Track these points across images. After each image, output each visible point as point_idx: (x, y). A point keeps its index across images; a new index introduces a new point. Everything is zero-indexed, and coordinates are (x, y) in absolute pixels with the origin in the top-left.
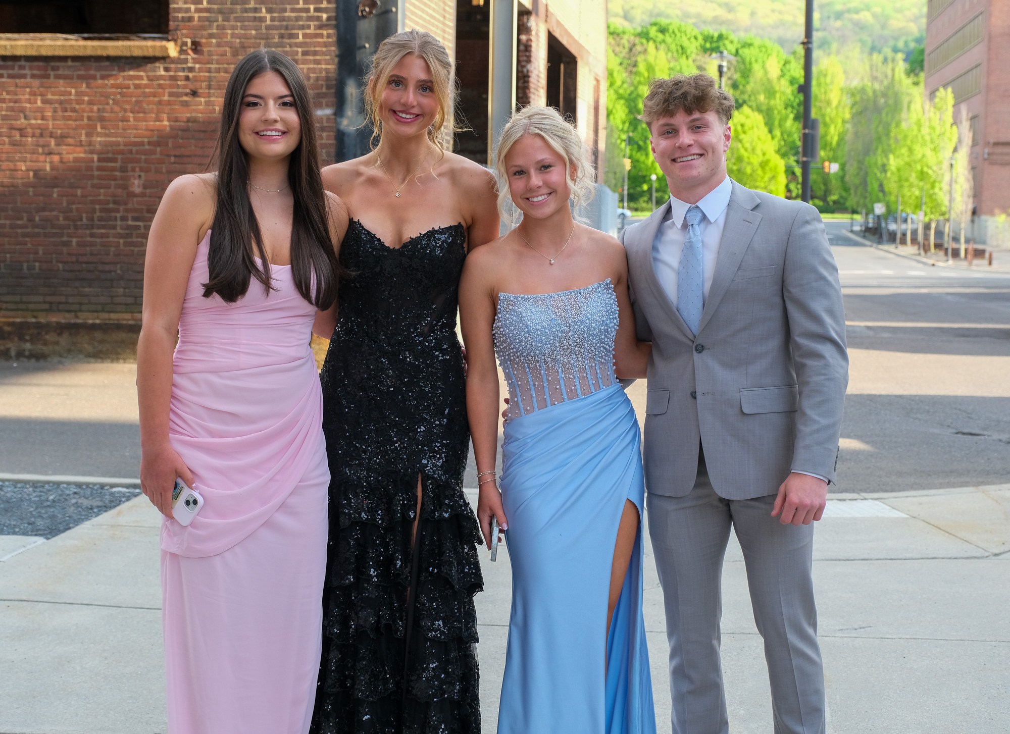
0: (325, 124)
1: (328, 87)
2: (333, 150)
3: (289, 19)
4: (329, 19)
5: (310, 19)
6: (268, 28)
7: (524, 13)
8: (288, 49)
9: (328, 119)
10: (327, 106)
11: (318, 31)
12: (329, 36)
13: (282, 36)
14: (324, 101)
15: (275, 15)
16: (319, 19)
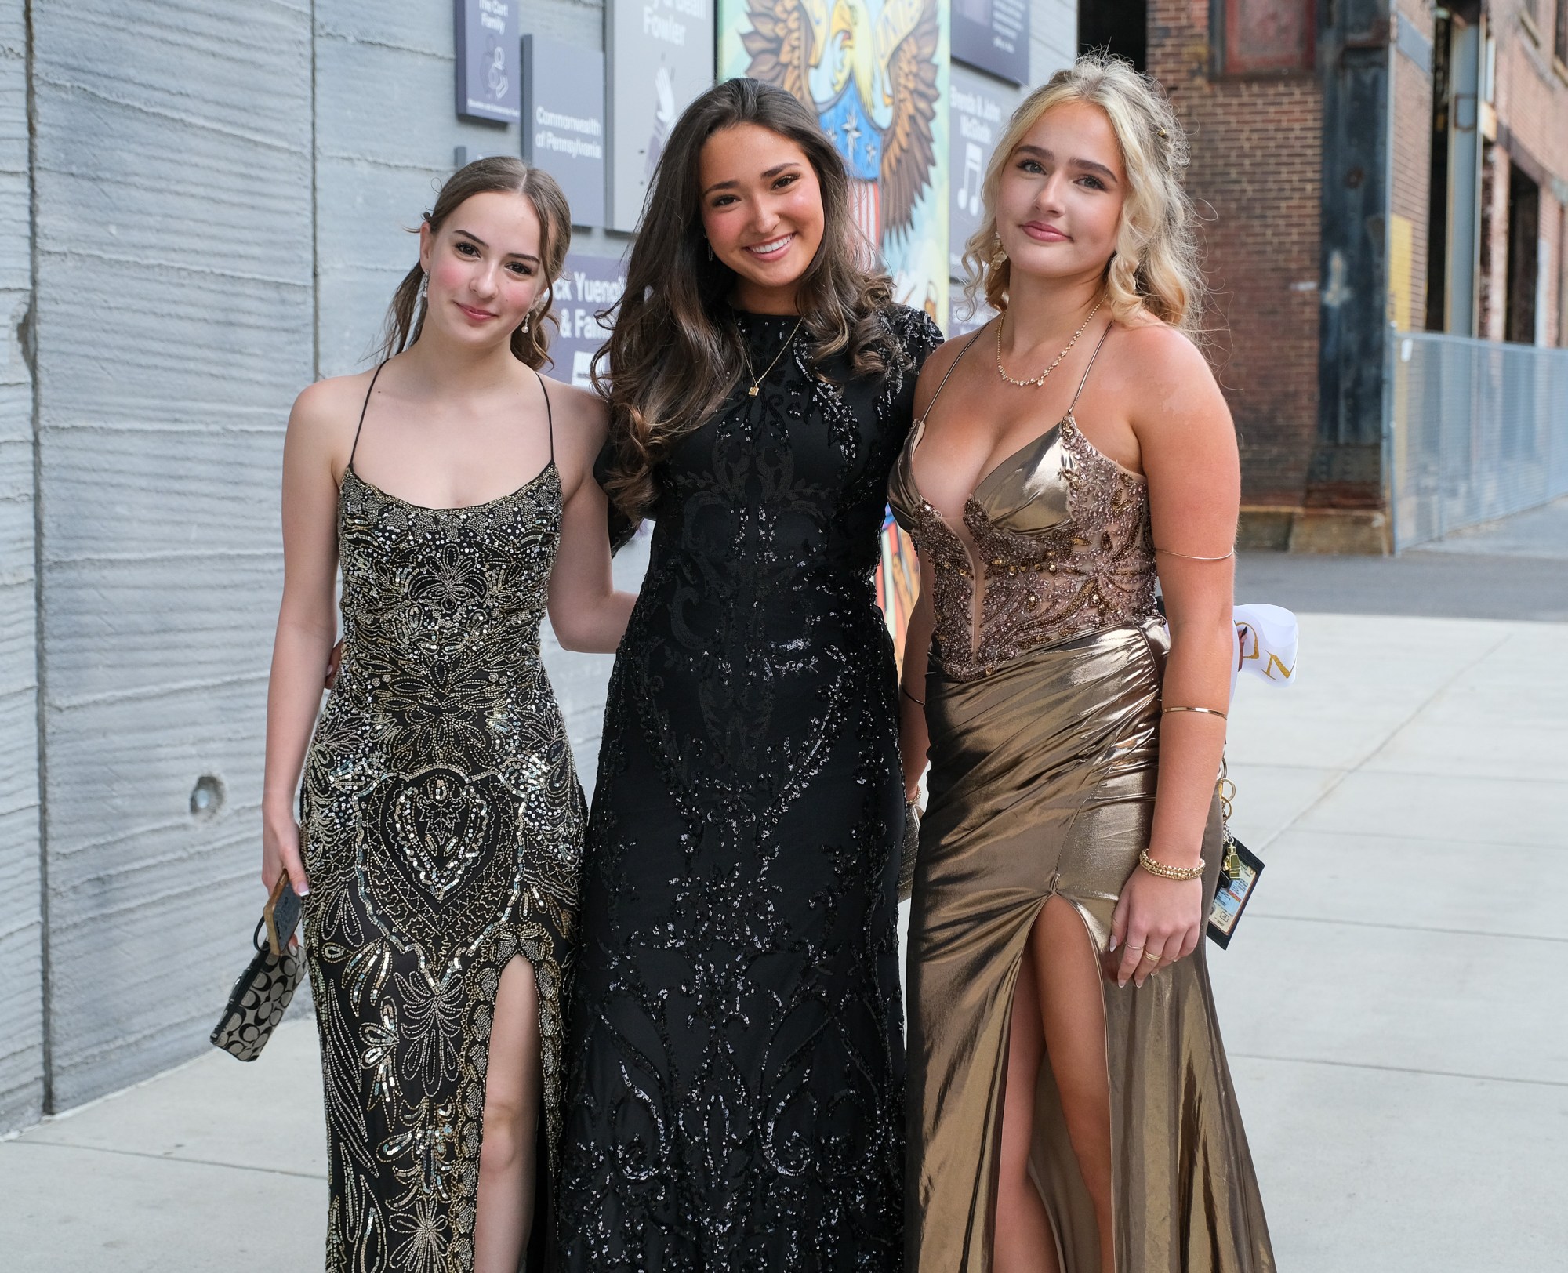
0: (1308, 298)
1: (1312, 260)
2: (1316, 326)
3: (1270, 190)
4: (1314, 190)
5: (1293, 190)
6: (1249, 199)
7: (1488, 145)
8: (1269, 221)
9: (1312, 293)
10: (1312, 279)
11: (1303, 203)
12: (1313, 207)
13: (1263, 208)
14: (1307, 275)
15: (1257, 186)
16: (1303, 190)
